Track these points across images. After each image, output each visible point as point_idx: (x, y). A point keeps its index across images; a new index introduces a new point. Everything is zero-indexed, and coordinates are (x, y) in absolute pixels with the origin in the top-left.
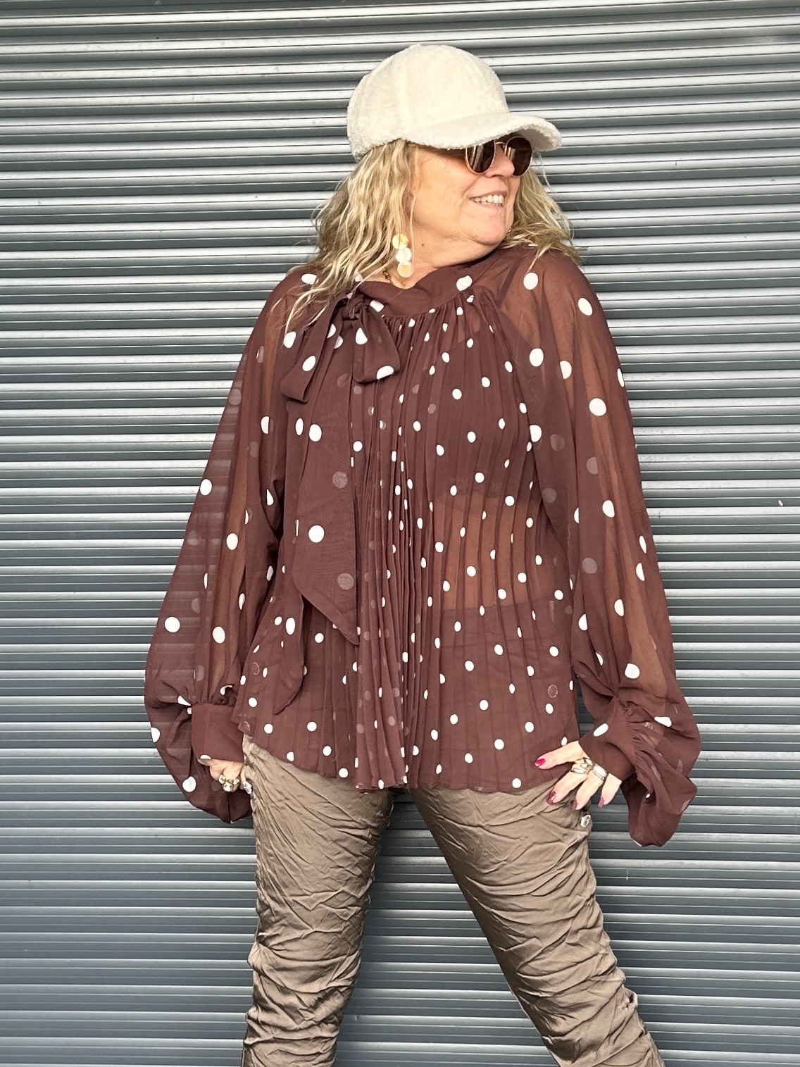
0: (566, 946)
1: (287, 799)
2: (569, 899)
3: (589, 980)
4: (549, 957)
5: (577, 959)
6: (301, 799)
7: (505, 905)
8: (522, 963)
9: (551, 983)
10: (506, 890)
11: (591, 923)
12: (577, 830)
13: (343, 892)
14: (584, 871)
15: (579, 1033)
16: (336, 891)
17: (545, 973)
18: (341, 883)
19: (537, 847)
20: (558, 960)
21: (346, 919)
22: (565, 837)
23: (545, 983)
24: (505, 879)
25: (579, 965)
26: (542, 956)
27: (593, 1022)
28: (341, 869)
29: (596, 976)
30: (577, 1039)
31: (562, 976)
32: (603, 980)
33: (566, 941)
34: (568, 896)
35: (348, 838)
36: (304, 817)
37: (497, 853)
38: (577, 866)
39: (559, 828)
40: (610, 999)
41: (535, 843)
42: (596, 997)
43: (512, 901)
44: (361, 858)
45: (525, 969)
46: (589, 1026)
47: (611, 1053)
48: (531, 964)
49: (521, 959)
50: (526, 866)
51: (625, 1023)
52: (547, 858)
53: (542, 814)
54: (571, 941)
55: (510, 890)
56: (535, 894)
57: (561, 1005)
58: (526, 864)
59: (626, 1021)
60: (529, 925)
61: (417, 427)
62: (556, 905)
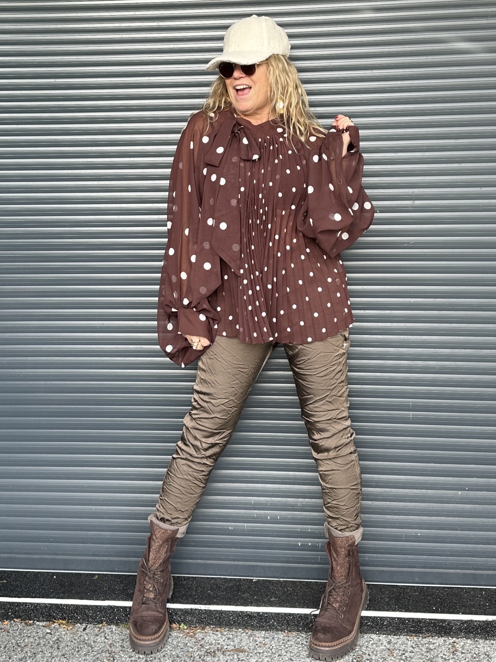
0: (325, 402)
1: (215, 354)
2: (332, 381)
3: (331, 420)
4: (317, 405)
5: (329, 409)
6: (222, 355)
7: (304, 378)
8: (305, 404)
9: (316, 416)
10: (305, 372)
11: (339, 394)
12: (341, 349)
13: (232, 400)
14: (341, 369)
15: (321, 442)
16: (229, 399)
17: (313, 411)
18: (232, 395)
19: (323, 354)
20: (320, 407)
21: (230, 413)
22: (335, 351)
23: (312, 416)
24: (306, 367)
25: (329, 412)
26: (313, 403)
27: (330, 440)
28: (233, 389)
29: (335, 419)
30: (321, 444)
31: (320, 415)
32: (338, 422)
33: (326, 399)
34: (331, 379)
35: (240, 373)
36: (222, 363)
37: (305, 355)
38: (338, 366)
39: (333, 346)
40: (340, 432)
41: (322, 352)
42: (333, 428)
43: (307, 377)
44: (243, 384)
45: (306, 408)
46: (327, 441)
47: (334, 456)
48: (310, 406)
49: (306, 402)
50: (316, 362)
51: (343, 445)
54: (329, 400)
55: (307, 372)
56: (317, 375)
57: (317, 427)
58: (316, 361)
59: (345, 444)
60: (311, 388)
61: (271, 184)
62: (325, 382)
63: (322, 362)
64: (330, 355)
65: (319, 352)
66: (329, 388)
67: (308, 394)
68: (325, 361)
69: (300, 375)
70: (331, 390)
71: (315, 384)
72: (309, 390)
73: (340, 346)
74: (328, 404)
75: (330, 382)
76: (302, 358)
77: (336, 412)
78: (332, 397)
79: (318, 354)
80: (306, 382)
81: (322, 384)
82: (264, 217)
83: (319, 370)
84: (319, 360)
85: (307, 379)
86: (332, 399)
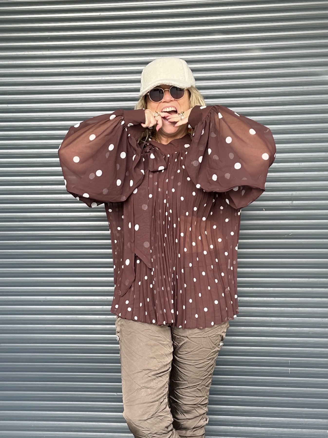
0: (196, 389)
2: (205, 372)
3: (197, 405)
4: (188, 390)
5: (197, 395)
7: (183, 366)
8: (178, 388)
9: (184, 399)
10: (186, 361)
11: (207, 384)
12: (217, 347)
14: (213, 364)
15: (183, 422)
17: (184, 395)
19: (204, 349)
20: (191, 393)
23: (182, 398)
24: (187, 358)
25: (197, 398)
26: (186, 389)
27: (191, 421)
29: (200, 404)
30: (182, 423)
31: (189, 399)
32: (201, 407)
33: (197, 387)
34: (205, 371)
37: (189, 348)
39: (213, 344)
40: (200, 415)
41: (204, 347)
42: (196, 412)
43: (186, 366)
45: (178, 391)
46: (188, 421)
47: (191, 435)
48: (181, 390)
49: (178, 386)
50: (197, 355)
51: (200, 427)
52: (205, 354)
53: (210, 337)
54: (199, 388)
55: (188, 362)
56: (195, 366)
57: (183, 409)
58: (198, 354)
59: (202, 426)
60: (188, 376)
61: (173, 190)
62: (200, 373)
63: (202, 356)
64: (209, 350)
65: (202, 347)
66: (201, 378)
67: (183, 380)
68: (204, 355)
69: (180, 364)
70: (202, 380)
71: (191, 373)
72: (185, 377)
73: (217, 345)
74: (197, 392)
75: (204, 373)
76: (186, 350)
77: (202, 399)
78: (202, 386)
79: (201, 349)
80: (184, 370)
81: (197, 374)
82: (169, 218)
83: (198, 362)
84: (200, 354)
85: (185, 368)
86: (202, 387)
